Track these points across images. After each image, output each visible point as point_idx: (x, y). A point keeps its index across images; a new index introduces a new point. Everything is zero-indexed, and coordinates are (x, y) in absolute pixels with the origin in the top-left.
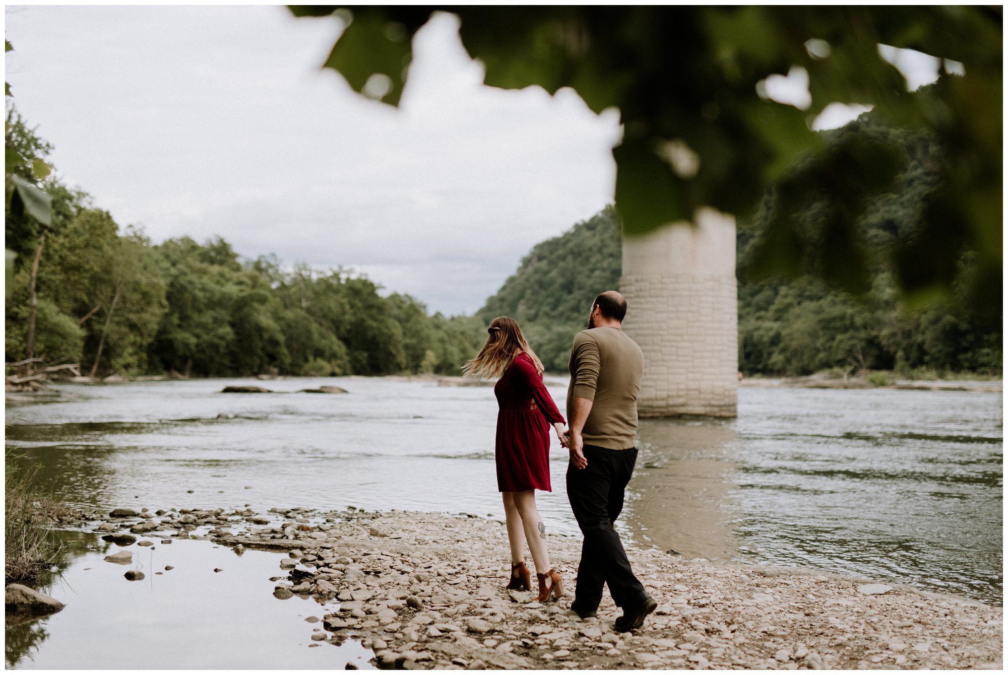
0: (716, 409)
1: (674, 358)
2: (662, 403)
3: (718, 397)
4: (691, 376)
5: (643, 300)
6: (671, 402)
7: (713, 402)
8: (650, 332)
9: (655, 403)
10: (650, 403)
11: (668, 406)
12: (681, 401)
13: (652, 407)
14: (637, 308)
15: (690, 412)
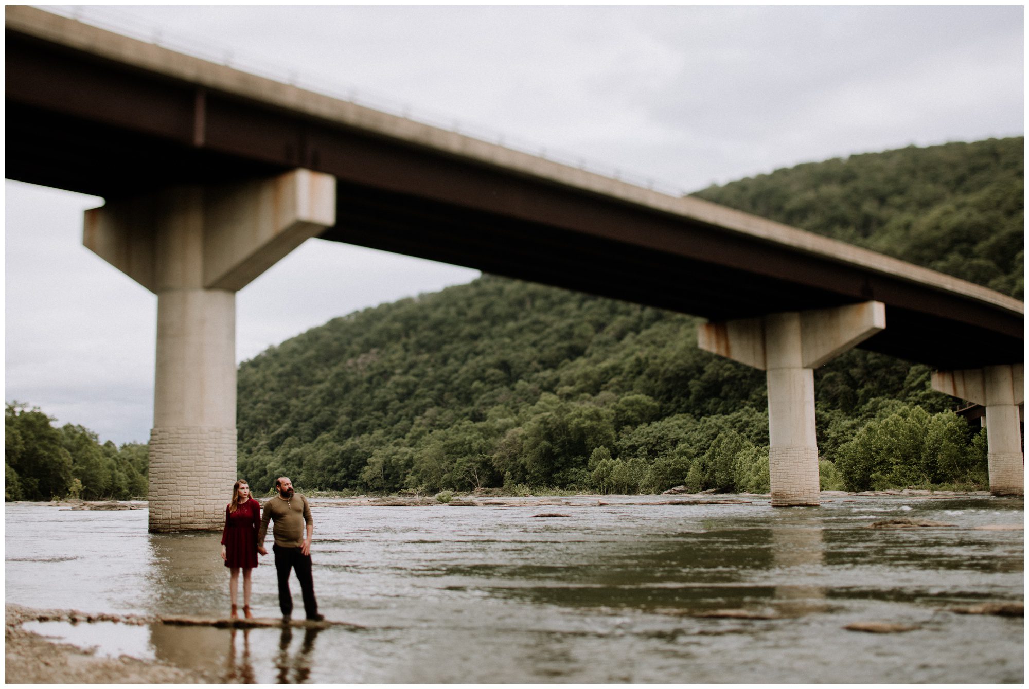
0: (217, 525)
1: (185, 488)
2: (176, 522)
3: (218, 516)
4: (197, 501)
5: (164, 446)
6: (183, 520)
7: (214, 520)
8: (169, 469)
9: (171, 522)
10: (167, 522)
11: (181, 523)
12: (190, 519)
13: (169, 524)
14: (160, 452)
15: (196, 528)
